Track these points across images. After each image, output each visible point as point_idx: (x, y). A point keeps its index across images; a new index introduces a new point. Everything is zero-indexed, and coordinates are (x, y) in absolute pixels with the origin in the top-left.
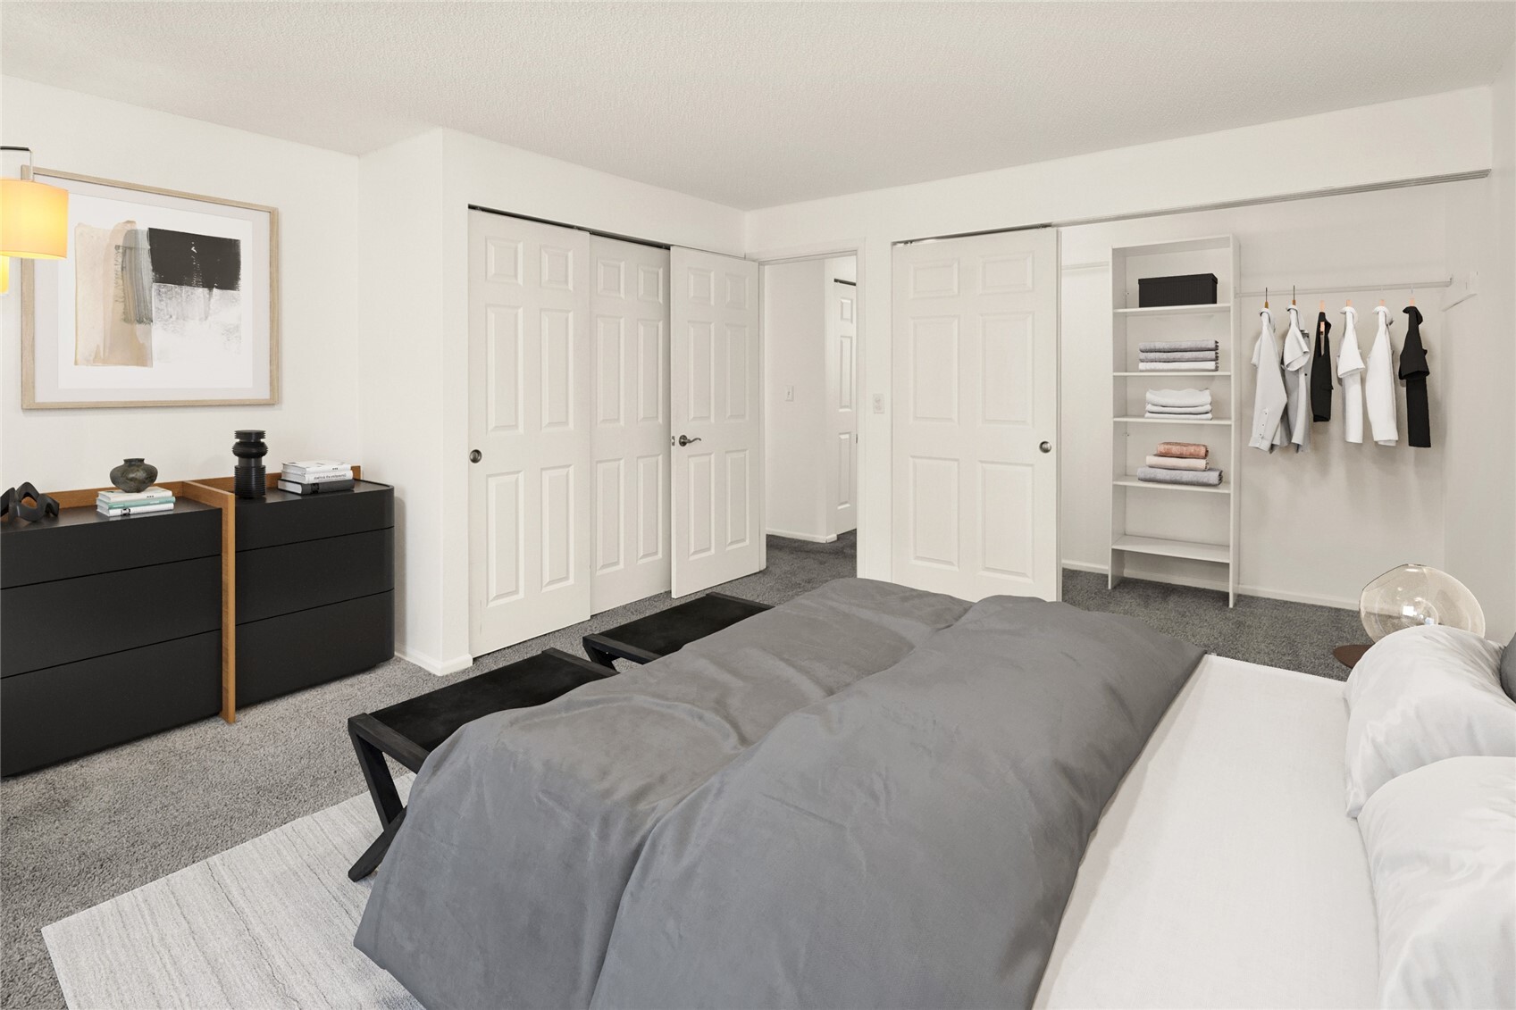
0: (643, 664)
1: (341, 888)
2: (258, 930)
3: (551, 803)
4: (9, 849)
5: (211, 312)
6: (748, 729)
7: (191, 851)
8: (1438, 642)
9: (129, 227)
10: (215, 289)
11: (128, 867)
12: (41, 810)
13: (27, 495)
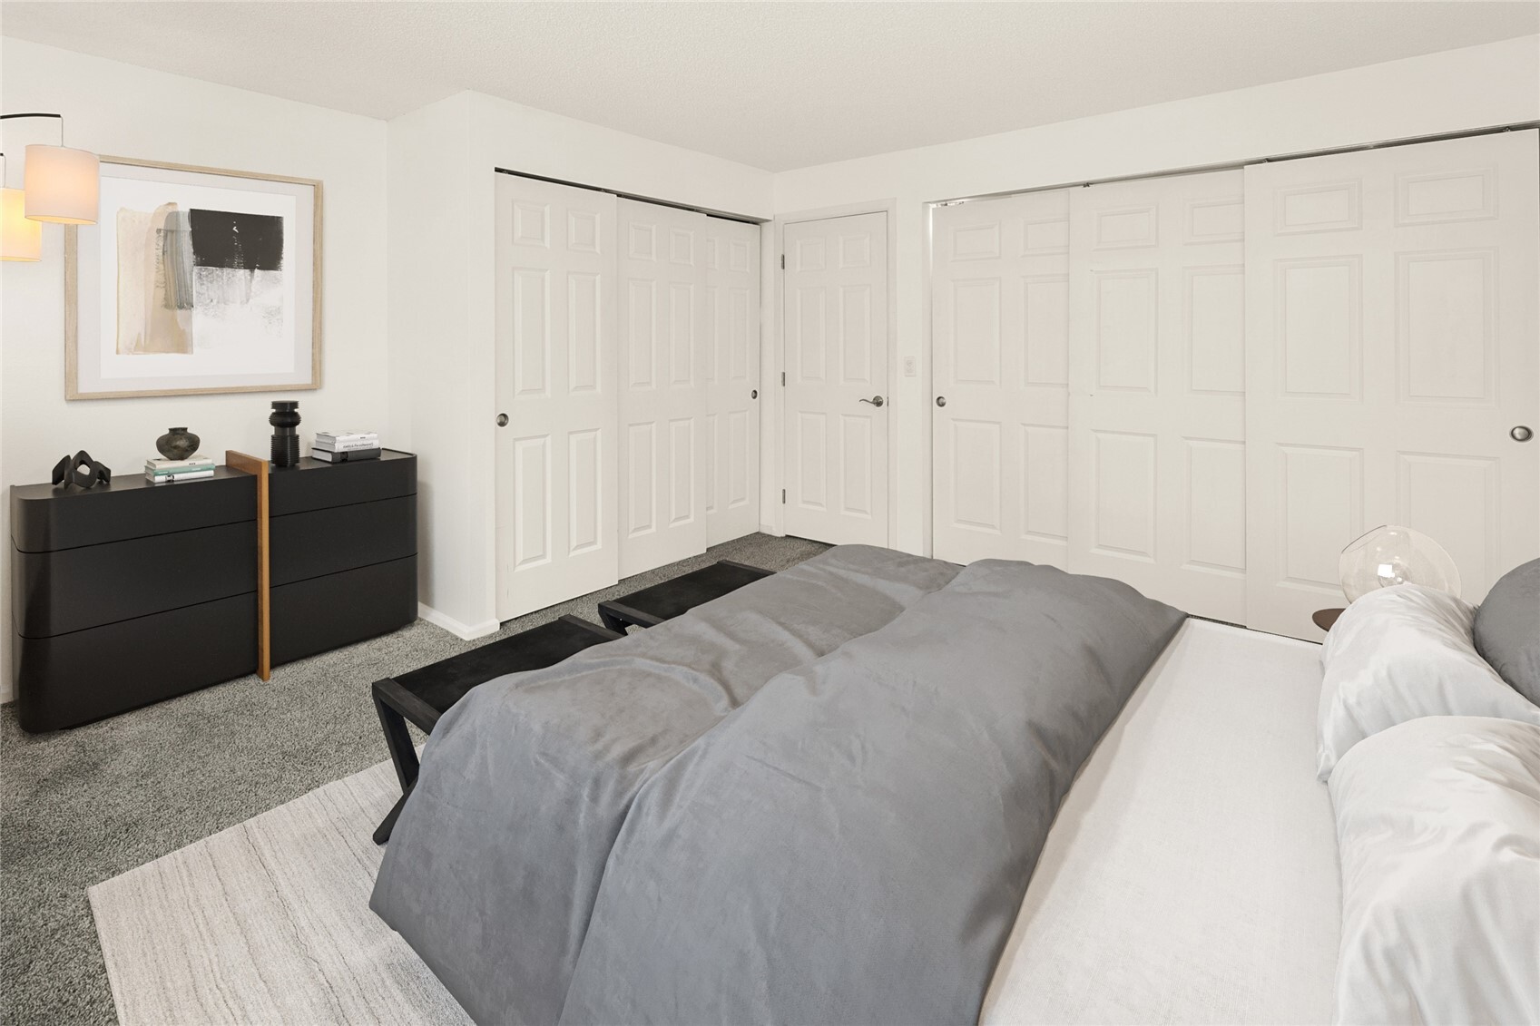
0: (646, 627)
1: (366, 851)
2: (286, 891)
3: (547, 765)
4: (38, 812)
5: (252, 294)
6: (739, 691)
7: (215, 817)
8: (1411, 600)
9: (170, 209)
10: (256, 270)
11: (153, 832)
12: (70, 773)
13: (82, 462)
